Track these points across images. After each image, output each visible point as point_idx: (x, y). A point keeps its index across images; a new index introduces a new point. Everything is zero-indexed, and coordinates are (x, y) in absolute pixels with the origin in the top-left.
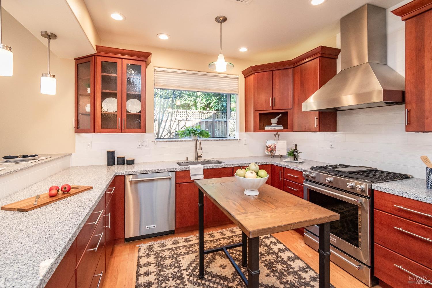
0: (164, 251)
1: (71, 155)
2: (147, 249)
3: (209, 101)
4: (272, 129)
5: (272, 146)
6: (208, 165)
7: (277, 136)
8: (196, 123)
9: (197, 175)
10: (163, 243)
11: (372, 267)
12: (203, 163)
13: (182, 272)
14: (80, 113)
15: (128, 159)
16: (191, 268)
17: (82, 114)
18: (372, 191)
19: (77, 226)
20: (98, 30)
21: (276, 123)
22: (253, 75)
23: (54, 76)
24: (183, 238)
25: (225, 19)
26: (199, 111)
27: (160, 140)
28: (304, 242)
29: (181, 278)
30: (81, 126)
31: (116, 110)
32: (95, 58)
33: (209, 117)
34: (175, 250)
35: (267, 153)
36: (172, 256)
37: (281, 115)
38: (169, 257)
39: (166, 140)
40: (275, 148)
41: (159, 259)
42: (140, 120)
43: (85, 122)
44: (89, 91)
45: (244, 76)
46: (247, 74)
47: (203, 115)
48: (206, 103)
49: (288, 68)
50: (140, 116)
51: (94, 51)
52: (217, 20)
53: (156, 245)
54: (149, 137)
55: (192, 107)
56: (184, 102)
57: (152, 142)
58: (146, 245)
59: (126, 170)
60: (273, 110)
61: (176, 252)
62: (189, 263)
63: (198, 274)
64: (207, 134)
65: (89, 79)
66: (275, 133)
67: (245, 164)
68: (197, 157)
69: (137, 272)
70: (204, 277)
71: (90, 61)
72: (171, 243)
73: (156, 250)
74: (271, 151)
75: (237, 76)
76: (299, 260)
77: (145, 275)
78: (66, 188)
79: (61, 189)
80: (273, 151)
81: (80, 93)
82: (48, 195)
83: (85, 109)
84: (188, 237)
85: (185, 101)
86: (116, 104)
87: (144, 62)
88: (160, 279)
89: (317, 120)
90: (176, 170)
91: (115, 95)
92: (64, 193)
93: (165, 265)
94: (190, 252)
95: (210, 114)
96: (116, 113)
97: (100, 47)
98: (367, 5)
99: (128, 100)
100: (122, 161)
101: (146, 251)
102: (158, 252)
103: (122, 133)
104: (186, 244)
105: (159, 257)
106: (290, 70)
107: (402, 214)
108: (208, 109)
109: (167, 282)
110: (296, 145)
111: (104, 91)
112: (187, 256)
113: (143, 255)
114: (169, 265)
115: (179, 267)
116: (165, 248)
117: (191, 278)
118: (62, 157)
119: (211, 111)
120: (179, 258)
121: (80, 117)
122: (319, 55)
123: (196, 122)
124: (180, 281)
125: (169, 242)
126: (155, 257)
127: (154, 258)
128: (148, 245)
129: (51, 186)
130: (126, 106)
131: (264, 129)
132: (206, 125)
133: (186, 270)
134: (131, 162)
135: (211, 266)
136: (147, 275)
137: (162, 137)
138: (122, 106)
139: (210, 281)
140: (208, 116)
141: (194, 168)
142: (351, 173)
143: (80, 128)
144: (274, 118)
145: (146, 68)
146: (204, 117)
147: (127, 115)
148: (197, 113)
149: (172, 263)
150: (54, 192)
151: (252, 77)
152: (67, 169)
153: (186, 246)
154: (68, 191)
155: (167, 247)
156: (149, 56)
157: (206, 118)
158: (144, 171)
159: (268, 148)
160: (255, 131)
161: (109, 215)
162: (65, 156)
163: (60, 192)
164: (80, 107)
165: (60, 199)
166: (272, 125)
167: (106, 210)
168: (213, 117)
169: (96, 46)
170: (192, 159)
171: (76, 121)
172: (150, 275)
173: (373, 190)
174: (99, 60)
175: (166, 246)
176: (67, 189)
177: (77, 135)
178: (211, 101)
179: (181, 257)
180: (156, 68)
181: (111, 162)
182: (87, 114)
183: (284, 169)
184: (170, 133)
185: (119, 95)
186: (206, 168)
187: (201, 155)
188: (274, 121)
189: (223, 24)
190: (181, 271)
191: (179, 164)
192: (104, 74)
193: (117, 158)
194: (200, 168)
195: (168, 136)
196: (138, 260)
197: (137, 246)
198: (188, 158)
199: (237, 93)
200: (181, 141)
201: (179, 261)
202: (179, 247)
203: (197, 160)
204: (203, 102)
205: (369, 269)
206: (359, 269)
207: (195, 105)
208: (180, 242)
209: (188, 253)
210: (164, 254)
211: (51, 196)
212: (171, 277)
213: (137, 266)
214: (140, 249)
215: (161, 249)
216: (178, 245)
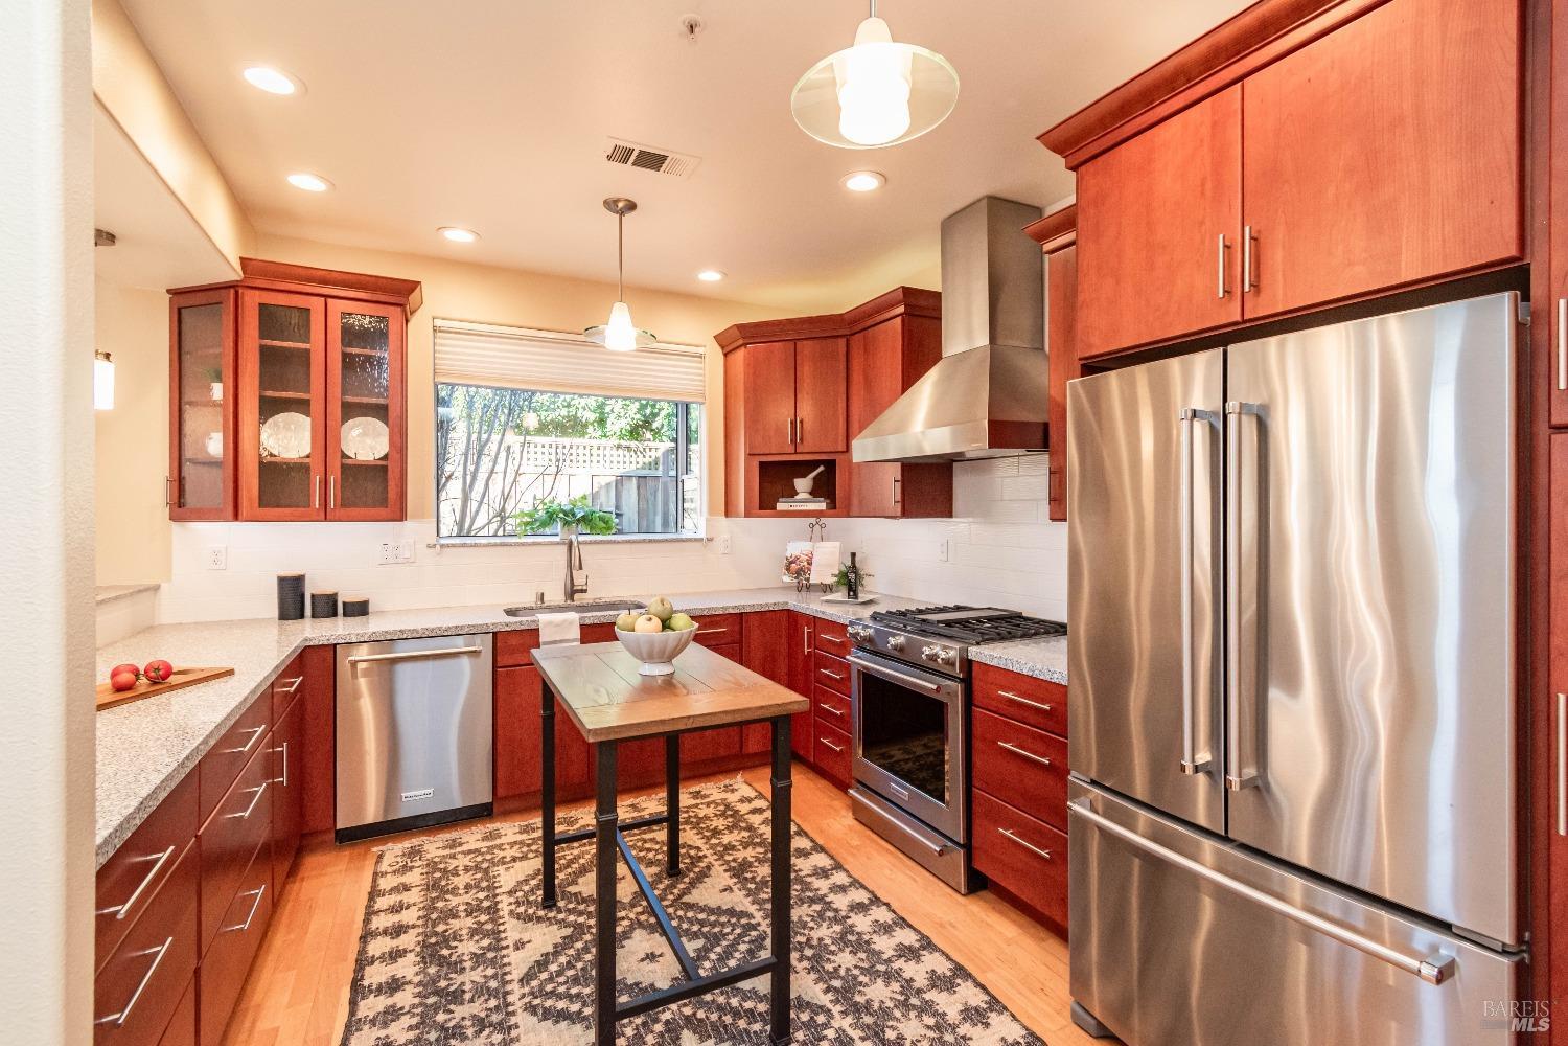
0: (453, 856)
1: (156, 588)
2: (404, 855)
3: (648, 411)
4: (795, 509)
5: (803, 557)
6: (594, 614)
7: (817, 527)
8: (603, 484)
9: (561, 641)
10: (454, 841)
11: (968, 848)
12: (582, 608)
13: (498, 898)
14: (190, 460)
15: (347, 600)
16: (526, 888)
17: (194, 462)
18: (967, 664)
19: (201, 739)
20: (246, 210)
21: (809, 490)
22: (743, 349)
23: (107, 356)
24: (516, 824)
25: (632, 206)
26: (616, 442)
27: (469, 540)
28: (853, 814)
29: (493, 910)
30: (191, 499)
31: (308, 450)
32: (237, 293)
33: (650, 464)
34: (488, 853)
35: (787, 579)
36: (476, 866)
37: (821, 468)
38: (467, 869)
39: (484, 541)
40: (810, 564)
41: (438, 875)
42: (385, 480)
43: (207, 486)
44: (217, 391)
45: (723, 348)
46: (729, 342)
47: (628, 454)
48: (638, 416)
49: (838, 336)
50: (386, 469)
51: (235, 274)
52: (611, 205)
53: (433, 846)
54: (412, 532)
55: (590, 429)
56: (564, 412)
57: (429, 546)
58: (400, 846)
59: (340, 631)
60: (796, 453)
61: (489, 857)
62: (522, 878)
63: (540, 899)
64: (606, 522)
65: (218, 356)
66: (813, 520)
67: (709, 609)
68: (572, 592)
69: (368, 907)
70: (555, 905)
71: (221, 303)
72: (479, 836)
73: (429, 856)
74: (798, 570)
75: (701, 350)
76: (822, 855)
77: (392, 912)
78: (158, 669)
79: (146, 672)
80: (805, 573)
81: (186, 398)
82: (110, 686)
83: (204, 448)
84: (531, 822)
85: (566, 409)
86: (308, 435)
87: (399, 309)
88: (434, 916)
89: (899, 485)
90: (495, 630)
91: (302, 406)
92: (155, 683)
93: (452, 886)
94: (531, 855)
95: (653, 454)
96: (307, 460)
97: (254, 262)
98: (985, 201)
99: (344, 419)
100: (328, 606)
101: (399, 859)
102: (437, 859)
103: (326, 520)
104: (524, 836)
105: (436, 870)
106: (842, 342)
107: (1012, 711)
108: (649, 435)
109: (451, 921)
110: (853, 555)
111: (269, 393)
112: (518, 864)
113: (390, 870)
114: (462, 887)
115: (491, 888)
116: (459, 849)
117: (521, 909)
118: (131, 594)
119: (657, 444)
120: (496, 869)
121: (188, 469)
122: (901, 309)
123: (604, 481)
124: (488, 917)
125: (472, 837)
126: (425, 871)
127: (422, 874)
128: (410, 846)
129: (115, 664)
130: (338, 441)
131: (775, 509)
132: (638, 488)
133: (511, 893)
134: (359, 609)
135: (580, 880)
136: (397, 911)
137: (473, 533)
138: (326, 438)
139: (569, 911)
140: (647, 460)
141: (550, 623)
142: (949, 623)
143: (188, 506)
144: (804, 476)
145: (407, 321)
146: (632, 464)
147: (343, 465)
148: (608, 449)
149: (473, 882)
150: (126, 677)
151: (740, 355)
152: (149, 629)
153: (522, 843)
154: (165, 677)
155: (465, 848)
156: (413, 290)
157: (638, 466)
158: (395, 632)
159: (791, 562)
160: (747, 515)
161: (284, 748)
162: (140, 591)
163: (144, 680)
164: (188, 441)
165: (145, 695)
166: (797, 497)
167: (273, 735)
168: (663, 464)
169: (241, 258)
170: (556, 596)
171: (176, 484)
172: (404, 912)
173: (970, 662)
174: (252, 300)
175: (461, 845)
176: (161, 672)
177: (175, 526)
178: (656, 411)
179: (501, 869)
180: (438, 323)
181: (292, 611)
182: (212, 463)
183: (815, 621)
184: (502, 516)
185: (317, 406)
186: (588, 622)
187: (585, 588)
188: (803, 485)
189: (627, 218)
190: (496, 896)
191: (510, 612)
192: (268, 342)
193: (313, 596)
194: (571, 623)
195: (493, 527)
196: (375, 880)
197: (375, 849)
198: (542, 594)
199: (701, 400)
200: (523, 544)
201: (495, 877)
202: (500, 847)
203: (573, 601)
204: (630, 412)
205: (962, 852)
206: (941, 853)
207: (602, 422)
208: (506, 835)
209: (524, 857)
210: (453, 864)
211: (119, 689)
212: (466, 910)
213: (370, 893)
214: (381, 856)
215: (448, 852)
216: (498, 842)
